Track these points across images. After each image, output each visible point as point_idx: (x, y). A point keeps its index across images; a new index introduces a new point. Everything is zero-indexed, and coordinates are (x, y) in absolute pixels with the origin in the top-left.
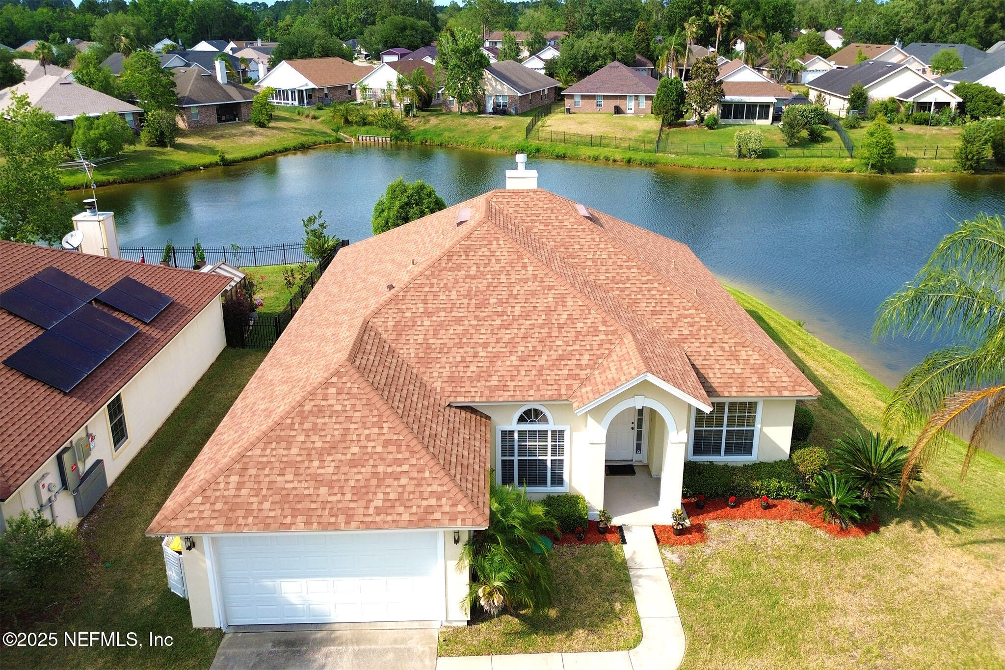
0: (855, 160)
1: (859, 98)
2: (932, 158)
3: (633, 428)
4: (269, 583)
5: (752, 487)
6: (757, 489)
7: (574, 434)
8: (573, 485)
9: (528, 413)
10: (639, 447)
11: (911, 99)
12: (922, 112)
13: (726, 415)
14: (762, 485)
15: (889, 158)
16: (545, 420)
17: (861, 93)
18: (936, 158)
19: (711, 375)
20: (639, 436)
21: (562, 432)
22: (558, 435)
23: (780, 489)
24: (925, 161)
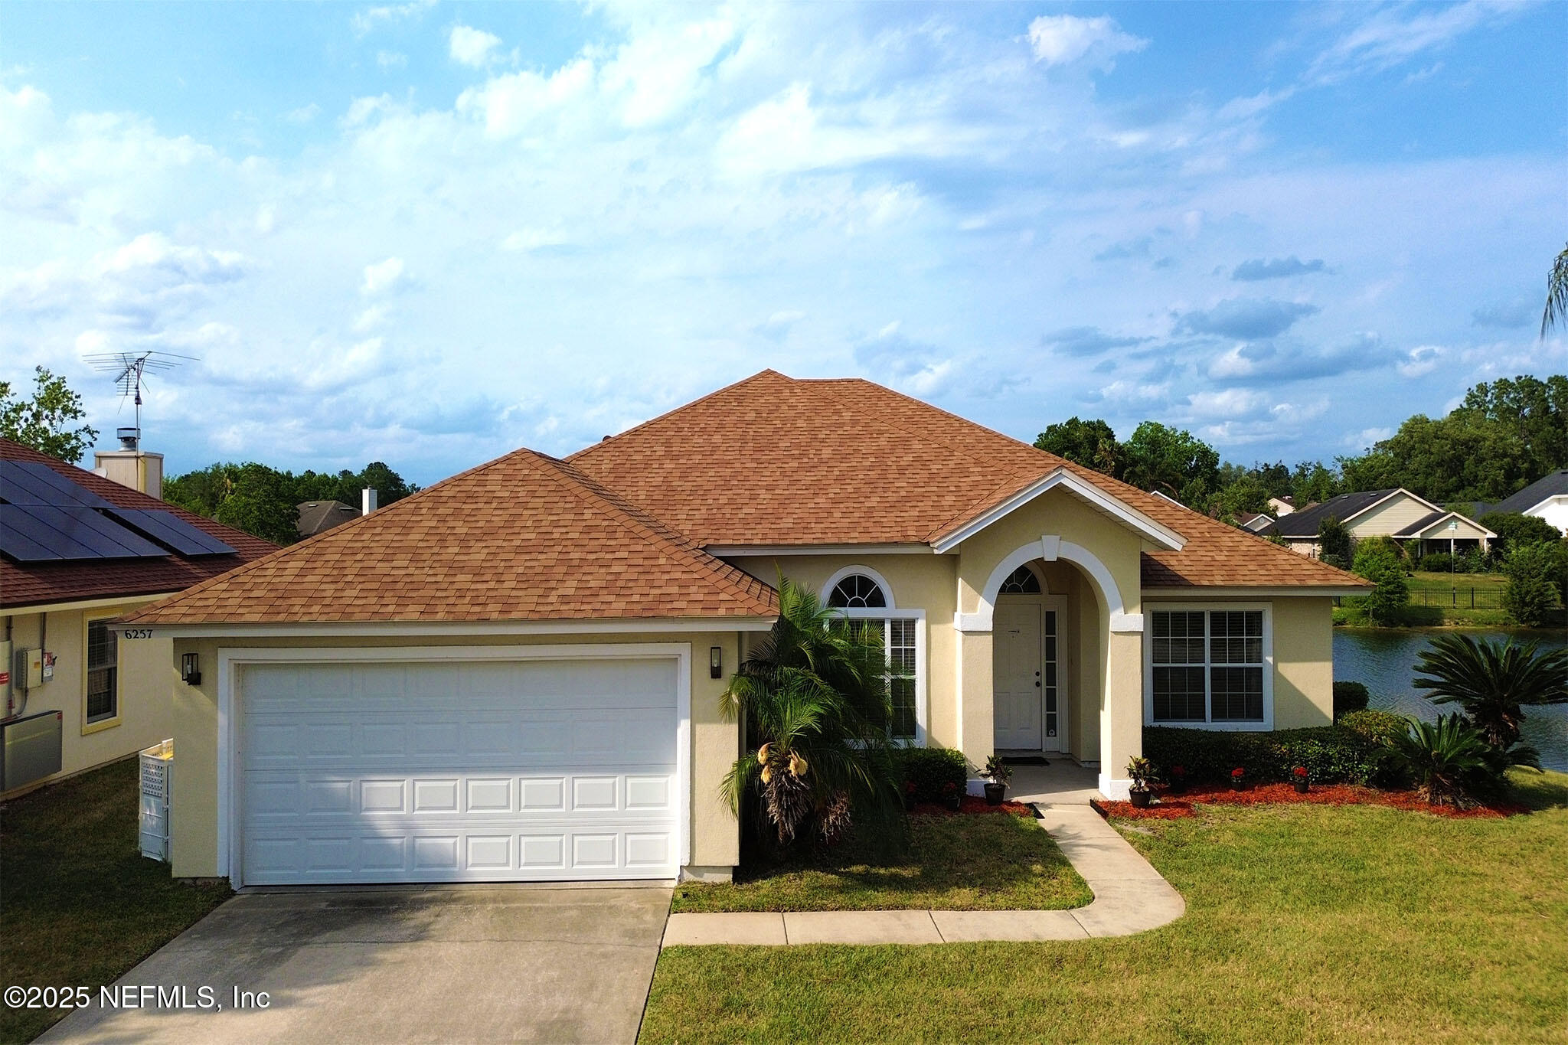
0: (1345, 610)
1: (1335, 537)
2: (1468, 608)
3: (1038, 684)
4: (339, 786)
5: (1272, 755)
6: (1282, 760)
7: (933, 627)
8: (934, 735)
9: (847, 584)
10: (1051, 724)
11: (1417, 535)
12: (1437, 553)
13: (1208, 637)
14: (1291, 751)
15: (1400, 600)
16: (878, 600)
17: (1337, 529)
18: (1473, 608)
19: (1173, 562)
20: (1051, 696)
21: (911, 624)
22: (904, 630)
23: (1326, 760)
24: (1458, 611)
